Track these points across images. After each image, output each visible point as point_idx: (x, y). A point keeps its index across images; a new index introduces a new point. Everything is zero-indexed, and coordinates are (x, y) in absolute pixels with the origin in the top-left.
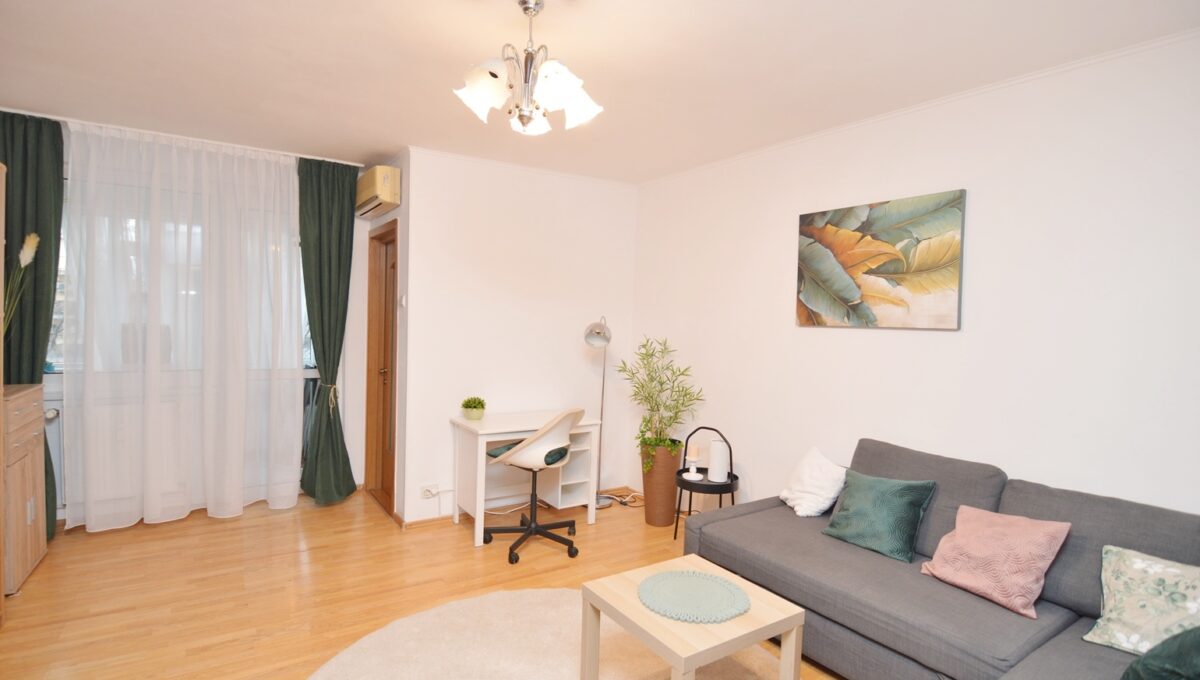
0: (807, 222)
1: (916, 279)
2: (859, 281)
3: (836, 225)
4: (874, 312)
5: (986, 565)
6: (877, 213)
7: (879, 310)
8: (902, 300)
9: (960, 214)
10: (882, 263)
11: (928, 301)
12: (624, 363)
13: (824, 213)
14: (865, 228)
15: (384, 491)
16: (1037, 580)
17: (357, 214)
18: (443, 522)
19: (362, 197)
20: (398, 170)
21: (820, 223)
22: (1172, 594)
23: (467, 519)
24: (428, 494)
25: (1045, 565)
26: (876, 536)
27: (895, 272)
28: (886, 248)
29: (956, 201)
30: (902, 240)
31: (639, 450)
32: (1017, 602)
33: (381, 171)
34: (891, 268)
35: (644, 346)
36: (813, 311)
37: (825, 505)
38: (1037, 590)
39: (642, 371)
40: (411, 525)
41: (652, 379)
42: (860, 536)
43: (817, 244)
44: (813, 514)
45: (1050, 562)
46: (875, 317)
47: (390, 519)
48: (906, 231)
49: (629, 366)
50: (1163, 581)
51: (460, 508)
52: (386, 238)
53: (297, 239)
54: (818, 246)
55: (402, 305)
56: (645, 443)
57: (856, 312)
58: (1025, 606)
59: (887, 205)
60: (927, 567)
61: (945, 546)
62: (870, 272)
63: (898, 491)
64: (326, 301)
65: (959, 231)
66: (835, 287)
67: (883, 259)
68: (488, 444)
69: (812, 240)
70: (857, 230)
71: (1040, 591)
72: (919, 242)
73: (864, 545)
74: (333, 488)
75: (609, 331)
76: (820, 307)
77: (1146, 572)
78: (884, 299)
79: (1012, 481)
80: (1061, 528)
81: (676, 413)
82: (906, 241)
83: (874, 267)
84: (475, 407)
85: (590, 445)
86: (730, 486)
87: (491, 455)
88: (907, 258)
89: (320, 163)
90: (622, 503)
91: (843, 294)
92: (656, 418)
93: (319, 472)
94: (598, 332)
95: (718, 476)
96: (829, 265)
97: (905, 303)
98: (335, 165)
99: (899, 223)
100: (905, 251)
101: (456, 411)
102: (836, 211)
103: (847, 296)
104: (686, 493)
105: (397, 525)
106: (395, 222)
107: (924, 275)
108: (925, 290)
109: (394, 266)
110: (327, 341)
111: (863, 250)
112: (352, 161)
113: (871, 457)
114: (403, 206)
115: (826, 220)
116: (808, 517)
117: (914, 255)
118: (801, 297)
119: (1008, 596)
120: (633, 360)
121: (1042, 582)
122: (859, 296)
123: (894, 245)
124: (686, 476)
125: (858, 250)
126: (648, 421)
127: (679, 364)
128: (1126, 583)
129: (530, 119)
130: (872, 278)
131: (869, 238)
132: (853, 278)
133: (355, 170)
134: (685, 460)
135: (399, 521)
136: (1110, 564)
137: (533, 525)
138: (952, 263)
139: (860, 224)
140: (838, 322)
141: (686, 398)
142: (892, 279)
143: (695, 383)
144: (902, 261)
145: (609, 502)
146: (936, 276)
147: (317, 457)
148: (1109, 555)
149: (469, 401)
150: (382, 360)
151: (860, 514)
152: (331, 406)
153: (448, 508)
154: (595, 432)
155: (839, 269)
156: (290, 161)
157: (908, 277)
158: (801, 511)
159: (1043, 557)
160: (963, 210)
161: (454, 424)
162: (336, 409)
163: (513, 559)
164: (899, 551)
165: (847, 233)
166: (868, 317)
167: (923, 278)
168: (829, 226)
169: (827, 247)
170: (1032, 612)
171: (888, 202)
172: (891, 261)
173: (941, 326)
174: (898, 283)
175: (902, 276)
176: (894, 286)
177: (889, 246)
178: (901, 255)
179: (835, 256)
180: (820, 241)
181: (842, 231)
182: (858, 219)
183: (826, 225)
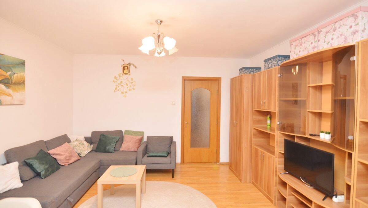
1: (14, 87)
6: (0, 58)
7: (3, 98)
8: (10, 94)
10: (3, 79)
11: (16, 95)
27: (7, 83)
28: (4, 73)
29: (22, 64)
30: (9, 71)
34: (6, 81)
46: (1, 100)
59: (4, 56)
72: (14, 74)
78: (4, 93)
82: (10, 72)
88: (11, 79)
97: (11, 95)
99: (8, 65)
100: (10, 76)
107: (16, 86)
108: (17, 91)
117: (13, 78)
123: (7, 73)
138: (21, 83)
142: (6, 86)
144: (10, 80)
157: (12, 86)
167: (16, 87)
171: (4, 55)
172: (6, 78)
173: (21, 103)
174: (8, 87)
175: (9, 85)
176: (7, 89)
177: (5, 73)
178: (9, 77)
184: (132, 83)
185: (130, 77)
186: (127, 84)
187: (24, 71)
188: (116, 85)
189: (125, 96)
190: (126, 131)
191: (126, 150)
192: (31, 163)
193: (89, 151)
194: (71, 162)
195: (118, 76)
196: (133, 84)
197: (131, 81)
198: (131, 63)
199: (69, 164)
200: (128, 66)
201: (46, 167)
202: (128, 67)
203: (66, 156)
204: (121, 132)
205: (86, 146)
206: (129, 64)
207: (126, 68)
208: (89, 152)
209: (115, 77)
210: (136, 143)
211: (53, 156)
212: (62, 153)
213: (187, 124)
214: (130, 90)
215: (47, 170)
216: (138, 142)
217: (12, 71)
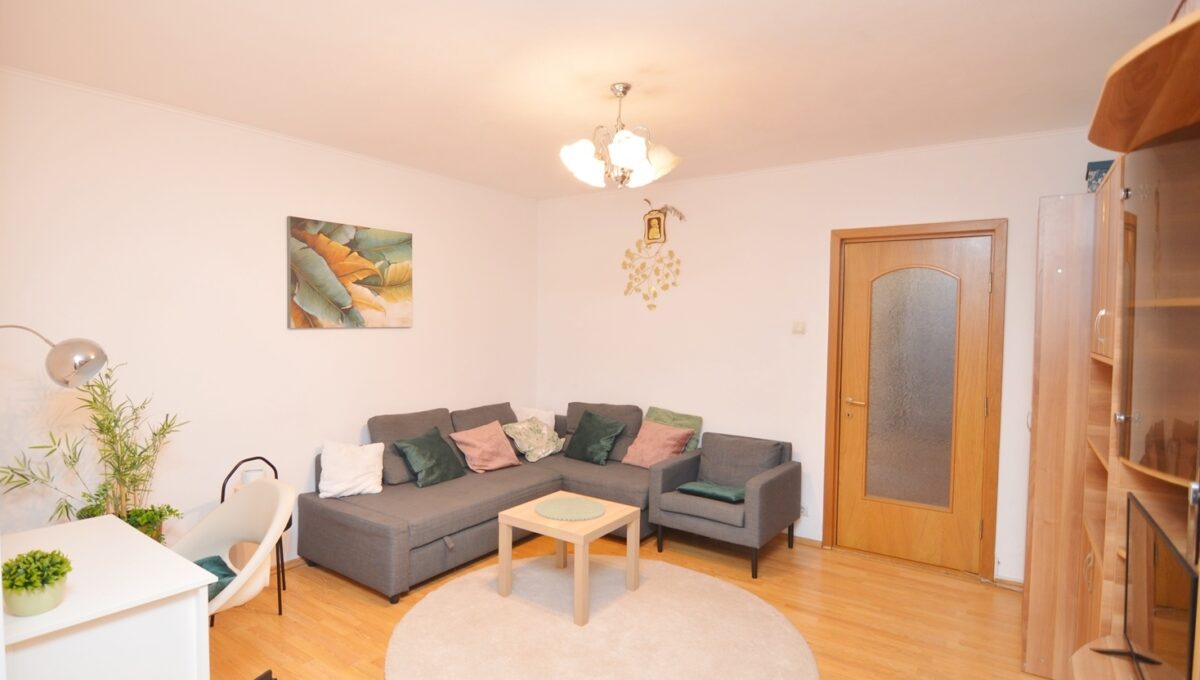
1: (389, 291)
2: (349, 289)
3: (328, 236)
6: (361, 235)
7: (366, 314)
8: (381, 307)
9: (409, 252)
10: (366, 276)
11: (396, 308)
13: (316, 222)
14: (353, 245)
21: (310, 229)
27: (376, 285)
28: (368, 264)
29: (407, 241)
30: (379, 260)
34: (373, 281)
36: (308, 314)
43: (310, 250)
46: (363, 319)
48: (381, 254)
54: (311, 252)
57: (348, 315)
59: (367, 231)
62: (358, 282)
66: (329, 293)
67: (366, 274)
69: (306, 245)
70: (346, 245)
72: (390, 264)
76: (315, 309)
78: (369, 305)
82: (382, 262)
83: (361, 278)
88: (383, 275)
91: (336, 299)
96: (323, 271)
97: (383, 308)
99: (377, 247)
100: (382, 269)
102: (328, 224)
103: (341, 302)
107: (394, 289)
108: (396, 300)
111: (353, 263)
115: (318, 230)
117: (387, 274)
118: (296, 299)
122: (349, 302)
123: (374, 263)
130: (359, 287)
131: (356, 254)
132: (345, 286)
138: (404, 283)
139: (347, 241)
140: (333, 324)
142: (374, 290)
144: (380, 277)
146: (401, 291)
155: (332, 277)
157: (384, 289)
160: (411, 248)
165: (338, 245)
166: (358, 319)
167: (393, 291)
168: (321, 235)
169: (321, 254)
171: (368, 228)
172: (373, 275)
173: (405, 326)
174: (378, 293)
175: (379, 288)
176: (375, 295)
177: (372, 264)
178: (379, 272)
179: (329, 264)
180: (314, 248)
181: (333, 243)
182: (347, 235)
183: (319, 233)
184: (670, 265)
185: (665, 249)
186: (657, 272)
187: (410, 258)
188: (631, 276)
189: (651, 307)
190: (652, 410)
191: (636, 463)
192: (404, 450)
193: (550, 452)
194: (492, 465)
195: (634, 250)
196: (674, 268)
197: (667, 261)
198: (670, 205)
199: (487, 471)
200: (661, 216)
201: (430, 464)
202: (659, 219)
203: (483, 452)
204: (637, 411)
205: (546, 438)
206: (664, 211)
207: (654, 222)
208: (551, 455)
209: (628, 253)
210: (665, 446)
211: (460, 447)
212: (477, 443)
213: (852, 404)
214: (665, 287)
215: (430, 471)
216: (675, 446)
217: (384, 259)
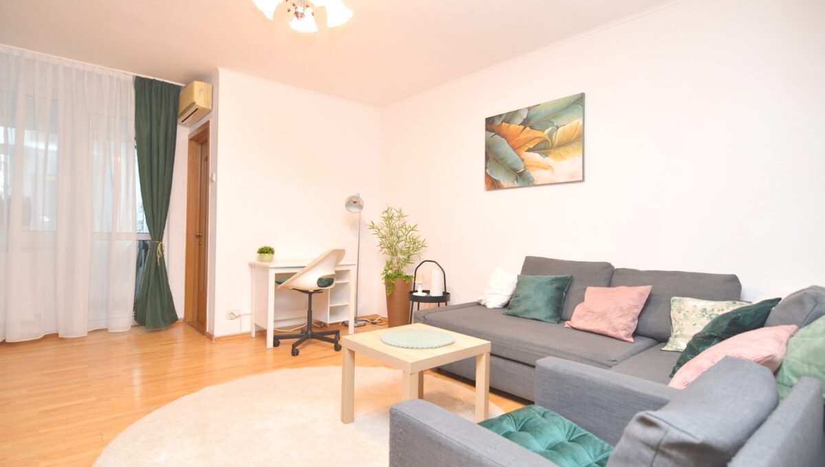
0: (490, 122)
1: (557, 152)
2: (523, 157)
3: (508, 122)
4: (532, 175)
5: (603, 315)
6: (533, 112)
7: (537, 175)
8: (549, 166)
9: (582, 108)
10: (536, 144)
11: (564, 165)
12: (373, 223)
13: (500, 116)
14: (525, 123)
15: (199, 320)
16: (633, 320)
17: (179, 121)
18: (244, 337)
19: (183, 105)
20: (210, 86)
21: (498, 122)
22: (710, 315)
23: (262, 333)
24: (233, 316)
25: (638, 311)
26: (536, 310)
27: (545, 149)
28: (538, 134)
29: (580, 100)
30: (548, 128)
31: (384, 281)
32: (622, 334)
33: (197, 85)
34: (542, 146)
35: (387, 212)
36: (495, 180)
37: (504, 300)
38: (633, 326)
39: (385, 228)
40: (219, 339)
41: (392, 234)
42: (527, 311)
43: (497, 135)
44: (498, 307)
45: (641, 309)
46: (533, 178)
47: (204, 337)
48: (553, 122)
49: (376, 224)
50: (705, 309)
51: (256, 325)
52: (201, 140)
53: (134, 143)
54: (497, 137)
55: (212, 181)
56: (388, 277)
57: (522, 177)
58: (627, 336)
59: (536, 107)
60: (567, 324)
61: (578, 310)
62: (530, 150)
63: (549, 282)
64: (155, 180)
65: (582, 119)
66: (509, 162)
67: (537, 141)
68: (277, 275)
69: (493, 134)
70: (521, 124)
71: (635, 327)
72: (558, 128)
73: (529, 317)
74: (160, 317)
75: (362, 201)
76: (499, 176)
77: (695, 306)
78: (538, 167)
79: (617, 269)
80: (646, 290)
81: (409, 257)
82: (550, 129)
83: (531, 147)
84: (267, 252)
85: (351, 280)
86: (445, 297)
87: (278, 283)
88: (551, 139)
89: (151, 81)
90: (373, 323)
91: (512, 166)
92: (395, 261)
93: (149, 306)
94: (354, 202)
95: (436, 292)
96: (505, 148)
97: (551, 167)
98: (163, 83)
99: (545, 117)
100: (550, 135)
101: (254, 257)
102: (508, 114)
103: (516, 167)
104: (416, 304)
105: (208, 340)
106: (208, 123)
107: (562, 149)
108: (562, 158)
109: (207, 159)
110: (155, 209)
111: (526, 136)
112: (175, 81)
113: (533, 266)
114: (213, 113)
115: (502, 120)
116: (494, 308)
117: (556, 136)
118: (487, 171)
119: (616, 330)
120: (379, 221)
121: (637, 322)
122: (523, 166)
123: (543, 131)
124: (415, 294)
125: (522, 137)
126: (389, 264)
127: (410, 223)
128: (684, 314)
129: (302, 15)
130: (531, 154)
131: (528, 128)
132: (519, 156)
133: (178, 89)
134: (415, 283)
135: (210, 337)
136: (675, 307)
137: (309, 332)
138: (578, 139)
139: (521, 121)
140: (511, 185)
141: (415, 246)
142: (543, 154)
143: (420, 235)
144: (548, 141)
145: (363, 323)
146: (569, 148)
147: (147, 295)
148: (674, 302)
149: (263, 249)
150: (198, 227)
151: (527, 298)
152: (159, 257)
153: (247, 326)
154: (353, 270)
155: (510, 150)
156: (128, 77)
157: (552, 151)
158: (490, 305)
159: (636, 307)
160: (583, 106)
161: (252, 266)
162: (162, 259)
163: (295, 353)
164: (551, 317)
165: (515, 126)
166: (529, 179)
167: (562, 151)
168: (504, 123)
169: (503, 137)
170: (631, 340)
171: (539, 105)
172: (542, 142)
173: (573, 180)
174: (546, 155)
175: (549, 150)
176: (544, 158)
177: (540, 132)
178: (548, 138)
179: (508, 142)
180: (499, 134)
181: (512, 126)
182: (521, 117)
183: (502, 123)
217: (553, 125)
